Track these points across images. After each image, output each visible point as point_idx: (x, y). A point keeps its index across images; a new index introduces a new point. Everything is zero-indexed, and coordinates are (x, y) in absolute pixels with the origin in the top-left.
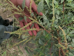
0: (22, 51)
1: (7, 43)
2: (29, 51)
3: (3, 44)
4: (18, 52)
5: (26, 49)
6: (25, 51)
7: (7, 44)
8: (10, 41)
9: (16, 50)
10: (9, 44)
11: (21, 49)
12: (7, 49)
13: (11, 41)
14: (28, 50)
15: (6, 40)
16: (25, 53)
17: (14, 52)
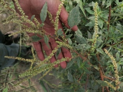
0: (35, 87)
1: (9, 73)
2: (47, 87)
3: (2, 76)
4: (28, 89)
5: (42, 83)
6: (41, 87)
7: (9, 75)
8: (14, 70)
9: (25, 86)
10: (12, 75)
11: (33, 83)
12: (9, 84)
13: (16, 69)
14: (45, 85)
15: (8, 68)
16: (40, 90)
17: (21, 88)
